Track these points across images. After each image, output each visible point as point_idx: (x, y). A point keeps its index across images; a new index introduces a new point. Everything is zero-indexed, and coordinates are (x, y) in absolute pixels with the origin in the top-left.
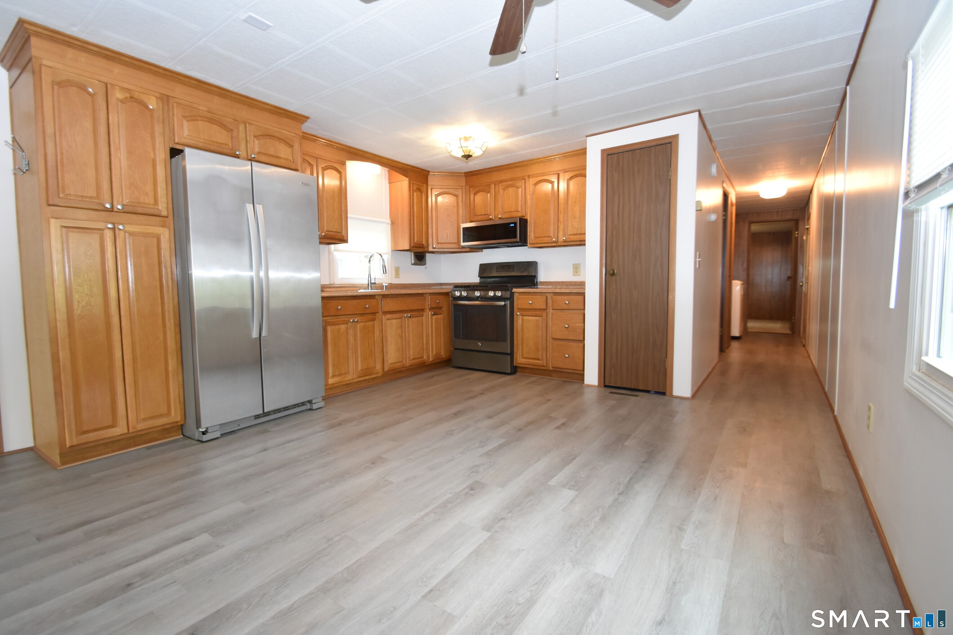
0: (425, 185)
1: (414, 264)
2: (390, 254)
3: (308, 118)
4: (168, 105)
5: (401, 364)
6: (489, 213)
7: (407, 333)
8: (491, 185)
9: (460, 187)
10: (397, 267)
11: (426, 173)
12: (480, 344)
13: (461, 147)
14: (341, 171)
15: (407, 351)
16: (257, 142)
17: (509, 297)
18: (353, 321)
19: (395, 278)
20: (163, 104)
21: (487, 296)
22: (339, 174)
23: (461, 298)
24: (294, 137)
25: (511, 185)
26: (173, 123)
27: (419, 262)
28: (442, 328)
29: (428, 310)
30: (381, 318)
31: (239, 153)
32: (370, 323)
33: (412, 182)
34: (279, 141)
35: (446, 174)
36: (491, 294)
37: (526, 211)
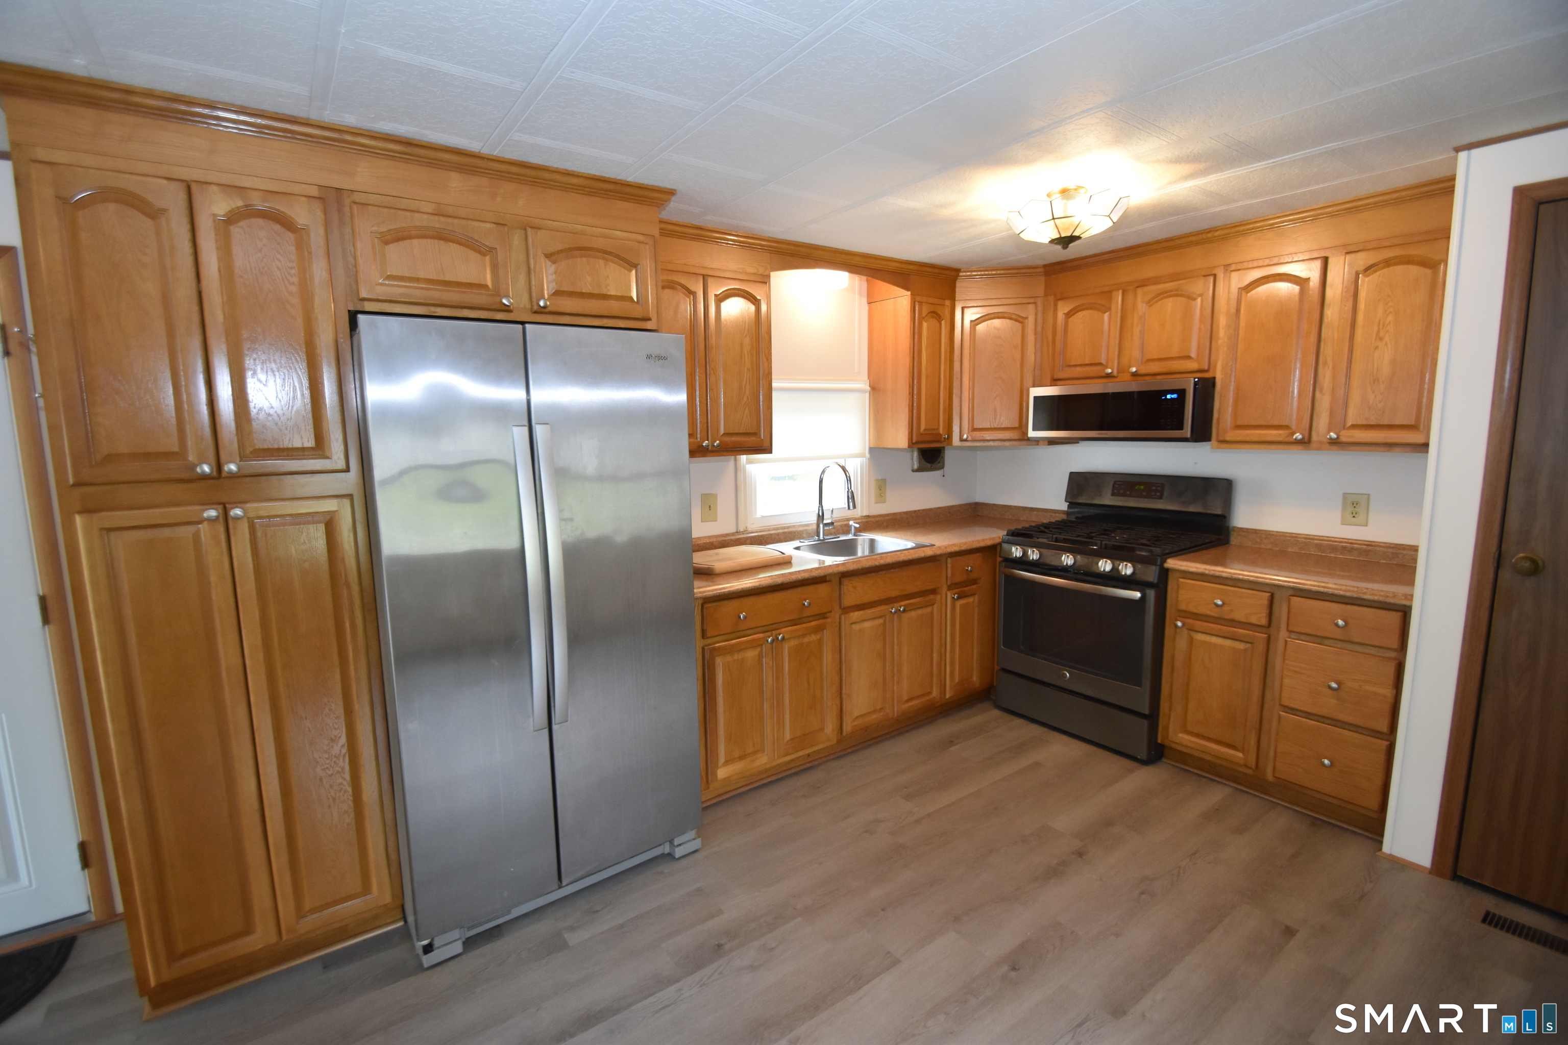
0: (948, 303)
1: (919, 470)
2: (868, 455)
3: (671, 193)
4: (340, 211)
5: (881, 714)
6: (1103, 361)
7: (895, 647)
8: (1114, 294)
9: (1032, 300)
10: (881, 480)
11: (953, 273)
12: (1068, 675)
13: (1053, 219)
14: (759, 298)
15: (895, 684)
16: (552, 268)
17: (1156, 581)
18: (773, 641)
19: (876, 503)
20: (325, 212)
21: (1094, 569)
22: (754, 304)
23: (1023, 563)
24: (639, 242)
25: (1171, 291)
26: (355, 253)
27: (928, 465)
28: (976, 623)
29: (945, 588)
30: (838, 620)
31: (509, 302)
32: (814, 638)
33: (918, 298)
34: (604, 259)
35: (999, 272)
36: (1105, 565)
37: (1213, 358)
